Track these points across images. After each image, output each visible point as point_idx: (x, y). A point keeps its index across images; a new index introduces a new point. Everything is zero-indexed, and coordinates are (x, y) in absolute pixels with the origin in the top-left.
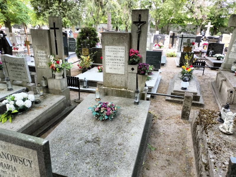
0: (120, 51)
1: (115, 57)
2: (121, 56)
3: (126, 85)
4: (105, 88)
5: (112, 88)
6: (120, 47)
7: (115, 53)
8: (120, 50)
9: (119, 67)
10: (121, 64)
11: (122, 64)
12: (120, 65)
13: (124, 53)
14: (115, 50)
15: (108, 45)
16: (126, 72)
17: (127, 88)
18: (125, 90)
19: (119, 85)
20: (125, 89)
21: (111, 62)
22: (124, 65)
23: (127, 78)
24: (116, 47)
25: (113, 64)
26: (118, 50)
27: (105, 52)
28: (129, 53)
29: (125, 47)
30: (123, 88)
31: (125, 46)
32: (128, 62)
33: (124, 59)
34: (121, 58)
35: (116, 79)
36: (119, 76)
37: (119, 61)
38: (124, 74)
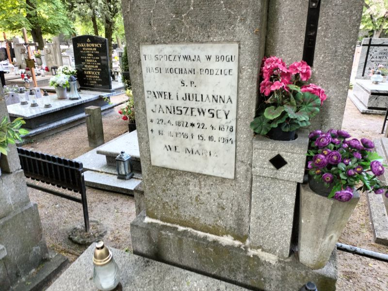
0: (210, 72)
1: (188, 97)
2: (217, 93)
3: (239, 225)
4: (154, 221)
5: (181, 225)
6: (213, 50)
7: (187, 78)
8: (214, 65)
9: (208, 145)
10: (217, 134)
11: (225, 134)
12: (211, 138)
13: (233, 79)
14: (188, 65)
15: (153, 43)
16: (242, 169)
17: (247, 237)
18: (237, 243)
19: (209, 221)
20: (236, 238)
21: (173, 122)
22: (233, 136)
23: (246, 196)
24: (190, 50)
25: (182, 129)
26: (204, 64)
27: (141, 74)
28: (261, 78)
29: (237, 45)
30: (227, 234)
31: (238, 42)
32: (252, 124)
33: (232, 107)
34: (219, 106)
35: (194, 194)
36: (209, 182)
37: (206, 119)
38: (231, 176)
